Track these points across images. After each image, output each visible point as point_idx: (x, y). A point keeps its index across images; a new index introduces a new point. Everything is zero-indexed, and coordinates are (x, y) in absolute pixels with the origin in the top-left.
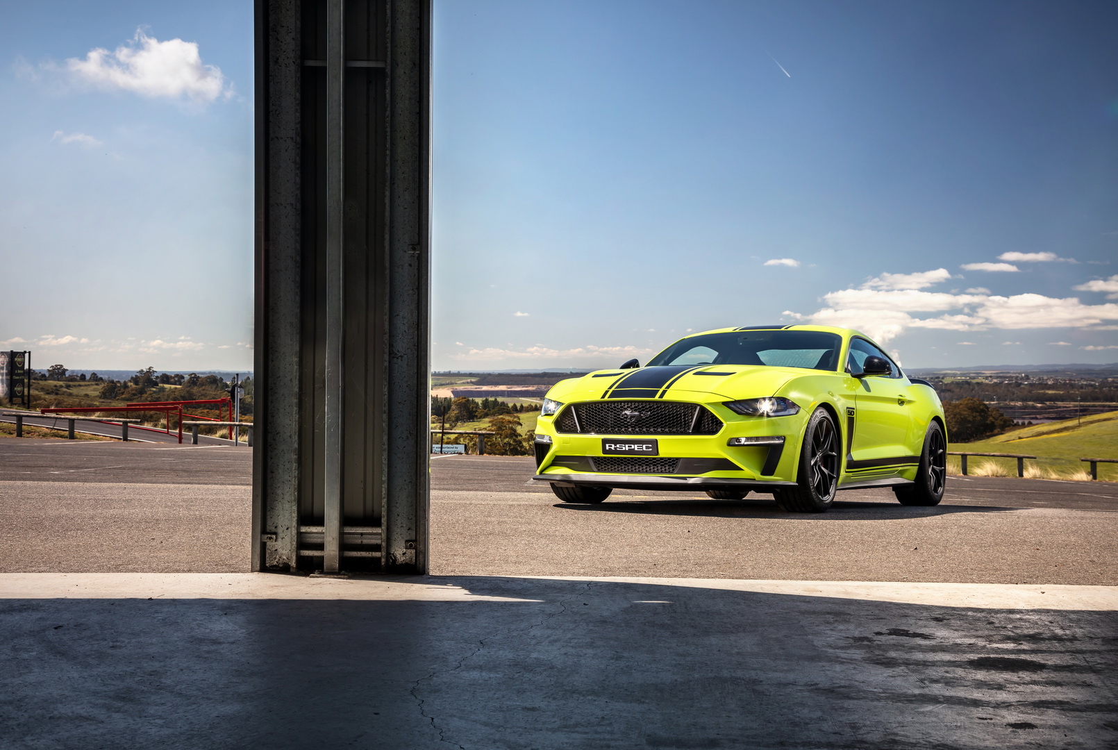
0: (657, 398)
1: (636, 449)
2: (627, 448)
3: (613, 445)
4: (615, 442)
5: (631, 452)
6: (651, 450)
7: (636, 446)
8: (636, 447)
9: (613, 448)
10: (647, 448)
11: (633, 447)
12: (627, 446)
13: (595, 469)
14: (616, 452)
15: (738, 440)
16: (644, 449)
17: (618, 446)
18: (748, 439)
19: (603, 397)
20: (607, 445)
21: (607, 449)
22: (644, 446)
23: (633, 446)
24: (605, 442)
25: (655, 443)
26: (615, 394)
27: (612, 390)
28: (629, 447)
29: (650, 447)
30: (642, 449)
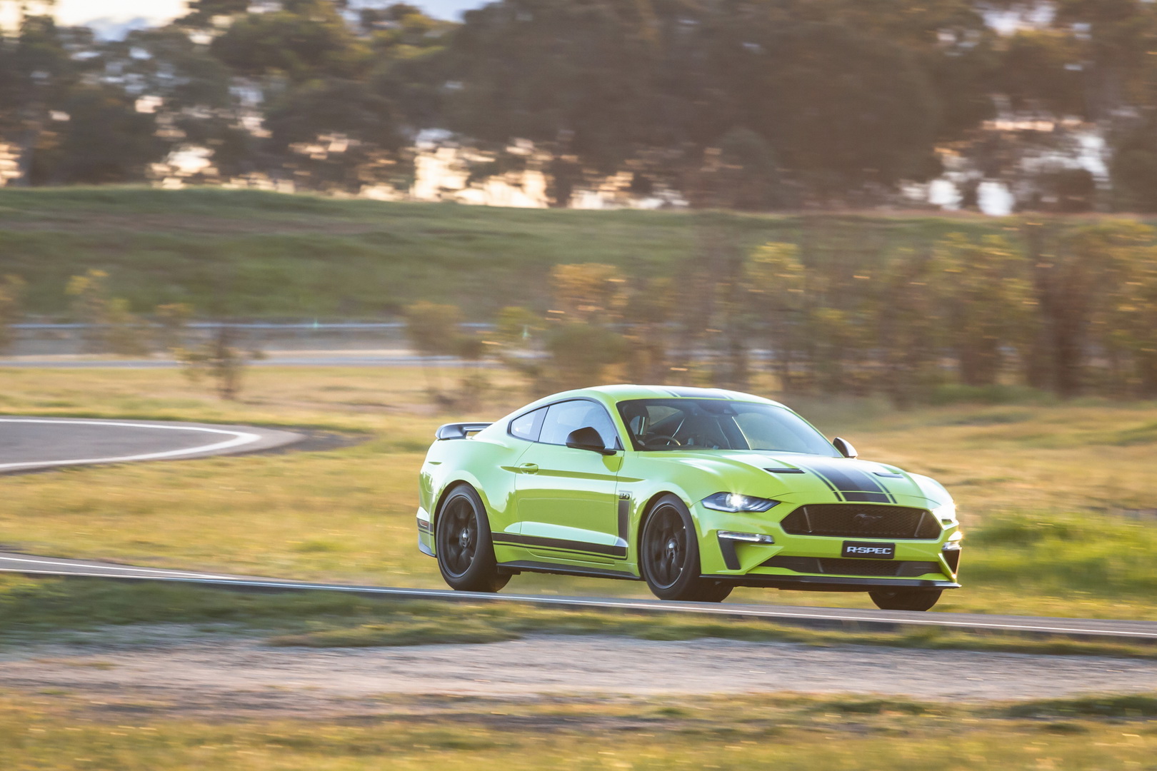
0: (892, 503)
1: (876, 553)
3: (855, 548)
4: (857, 545)
5: (872, 554)
6: (889, 553)
8: (876, 550)
10: (887, 551)
11: (874, 551)
12: (869, 549)
13: (821, 571)
14: (856, 554)
16: (884, 552)
17: (860, 549)
19: (840, 500)
20: (849, 548)
21: (849, 550)
22: (884, 549)
23: (874, 549)
24: (846, 544)
25: (893, 546)
26: (848, 497)
27: (840, 493)
28: (871, 550)
29: (890, 549)
30: (882, 552)
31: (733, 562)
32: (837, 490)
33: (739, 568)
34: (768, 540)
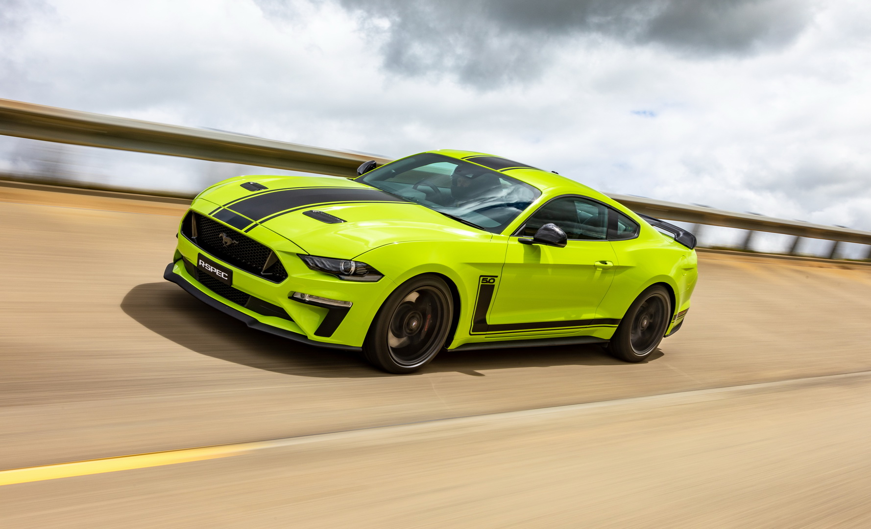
0: (242, 231)
1: (217, 274)
2: (211, 269)
3: (204, 263)
4: (206, 260)
5: (214, 274)
6: (227, 279)
8: (217, 271)
9: (203, 265)
10: (224, 276)
12: (212, 267)
14: (204, 269)
15: (303, 295)
16: (223, 276)
17: (207, 264)
18: (310, 296)
19: (210, 214)
20: (200, 261)
21: (200, 263)
22: (223, 273)
23: (215, 269)
25: (230, 273)
27: (224, 208)
28: (213, 269)
29: (227, 275)
30: (221, 275)
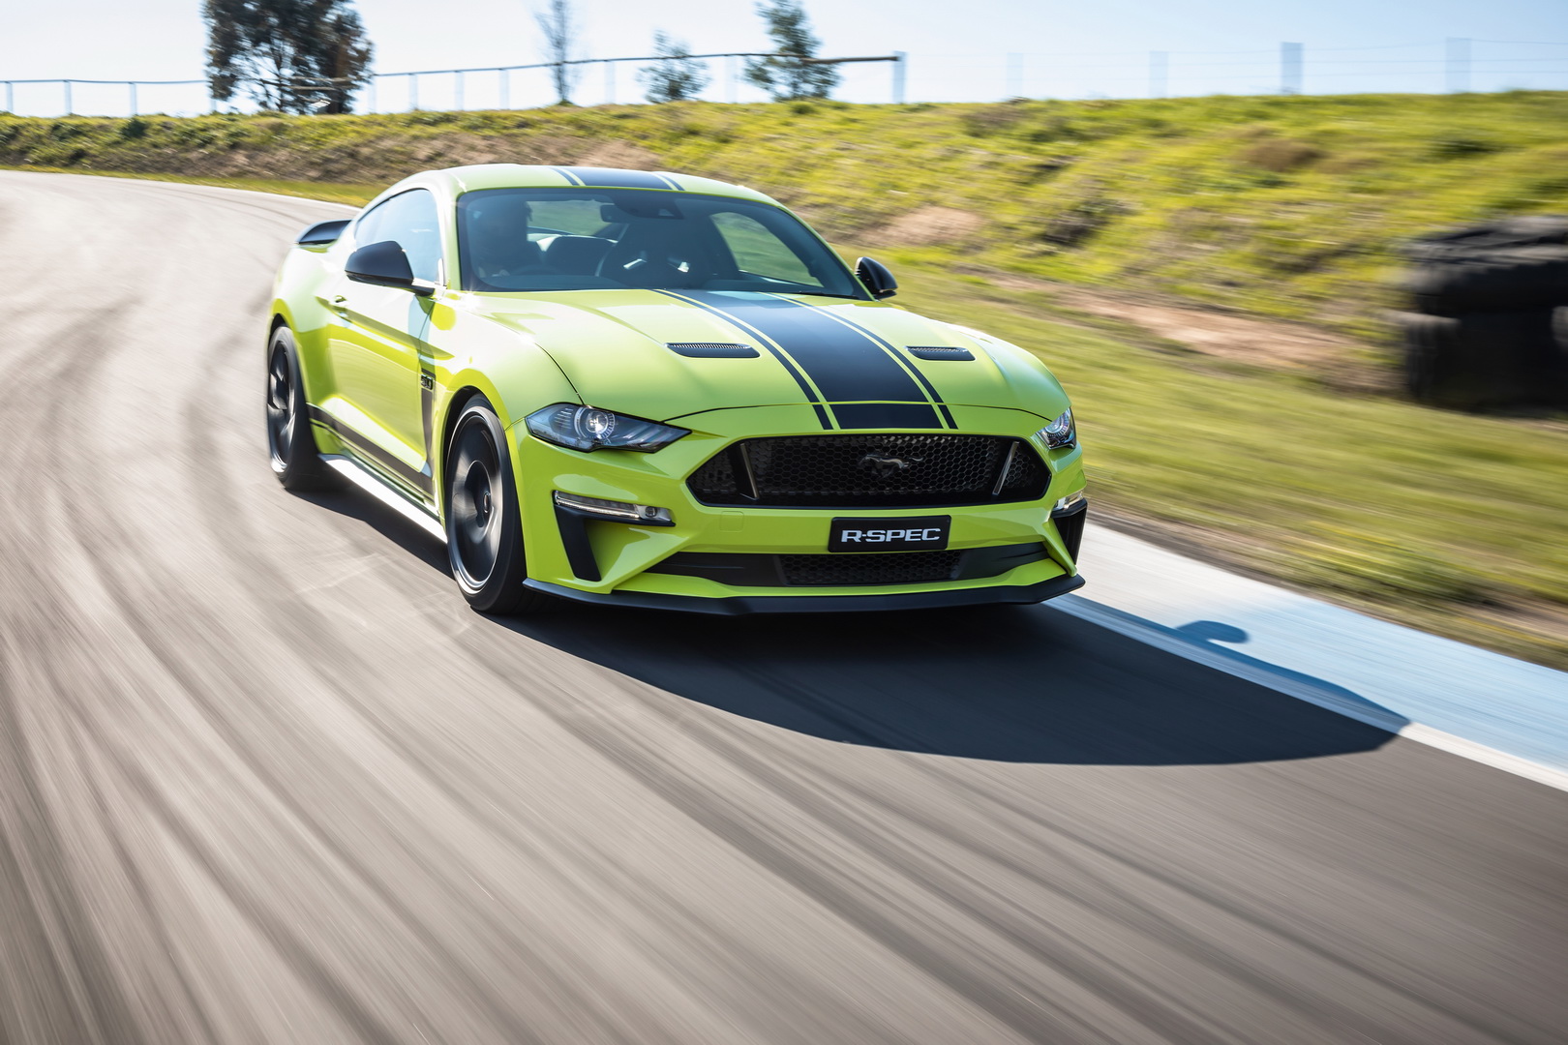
0: (946, 429)
1: (908, 539)
2: (889, 536)
3: (859, 533)
4: (864, 525)
5: (898, 543)
6: (935, 537)
7: (909, 532)
8: (907, 535)
9: (856, 539)
10: (930, 534)
11: (901, 536)
12: (890, 532)
13: (784, 581)
14: (863, 547)
16: (925, 538)
17: (870, 533)
18: (1068, 499)
19: (826, 424)
20: (845, 533)
21: (845, 538)
22: (926, 531)
23: (902, 532)
24: (838, 526)
25: (944, 522)
26: (845, 416)
27: (826, 405)
28: (893, 534)
29: (938, 530)
30: (920, 537)
31: (586, 565)
32: (823, 401)
33: (596, 577)
34: (661, 516)
